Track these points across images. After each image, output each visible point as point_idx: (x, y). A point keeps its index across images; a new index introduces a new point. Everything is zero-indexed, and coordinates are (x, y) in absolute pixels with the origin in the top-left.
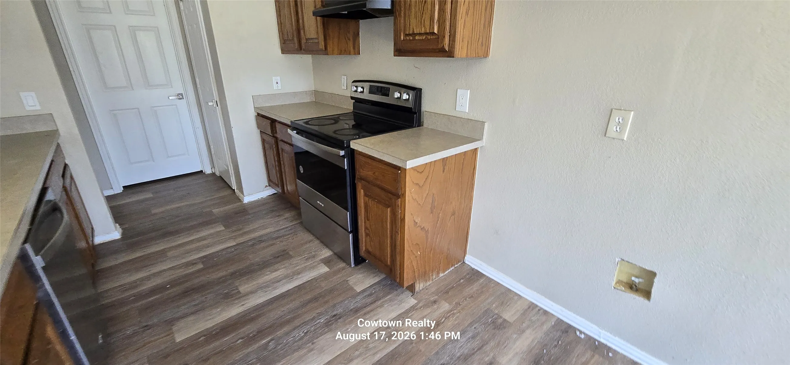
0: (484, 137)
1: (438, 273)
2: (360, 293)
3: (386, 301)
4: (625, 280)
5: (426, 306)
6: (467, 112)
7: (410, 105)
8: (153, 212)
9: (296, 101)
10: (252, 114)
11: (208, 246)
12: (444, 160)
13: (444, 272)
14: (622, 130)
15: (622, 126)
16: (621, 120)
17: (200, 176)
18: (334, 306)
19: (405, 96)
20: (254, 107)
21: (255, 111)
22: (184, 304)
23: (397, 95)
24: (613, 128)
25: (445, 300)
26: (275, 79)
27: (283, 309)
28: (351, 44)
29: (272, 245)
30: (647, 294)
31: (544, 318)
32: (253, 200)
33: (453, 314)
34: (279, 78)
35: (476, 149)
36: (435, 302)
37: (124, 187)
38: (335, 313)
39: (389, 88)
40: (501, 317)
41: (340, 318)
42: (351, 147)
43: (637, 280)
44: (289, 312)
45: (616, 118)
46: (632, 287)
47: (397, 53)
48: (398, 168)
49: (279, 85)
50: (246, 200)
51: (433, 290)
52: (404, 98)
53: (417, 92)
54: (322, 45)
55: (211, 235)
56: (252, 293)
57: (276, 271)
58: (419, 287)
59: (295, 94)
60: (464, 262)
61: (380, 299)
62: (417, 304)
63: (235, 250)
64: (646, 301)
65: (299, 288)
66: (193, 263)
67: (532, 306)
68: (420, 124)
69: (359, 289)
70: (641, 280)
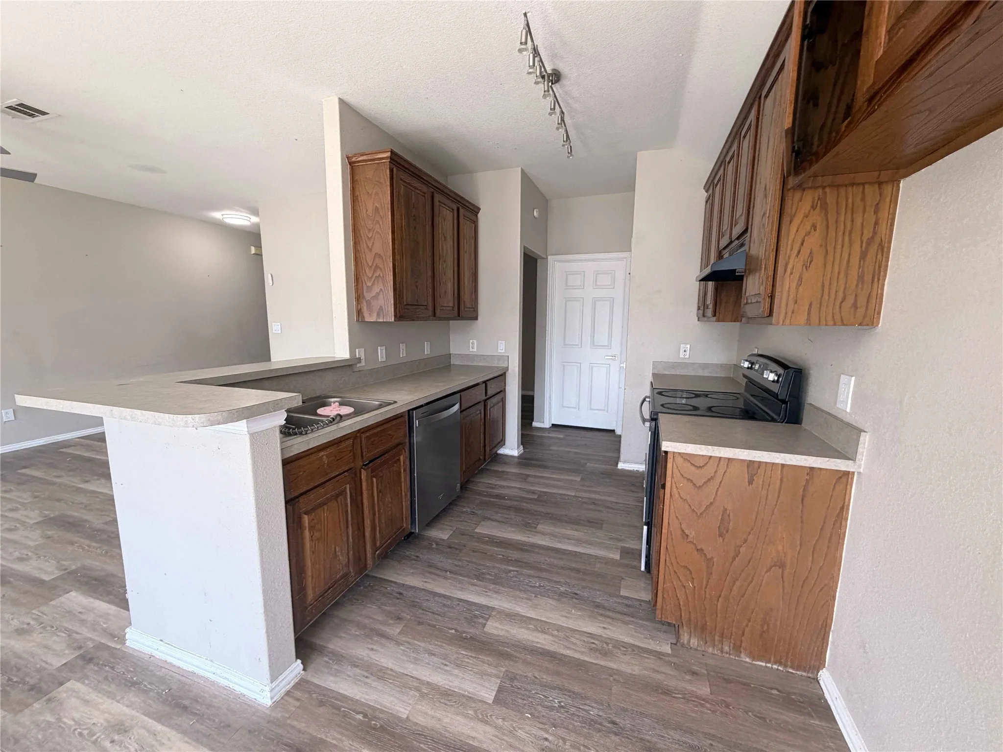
1: (737, 650)
2: (622, 596)
3: (636, 623)
5: (677, 667)
6: (848, 410)
7: (777, 389)
8: (551, 448)
9: (706, 373)
11: (555, 486)
13: (753, 657)
17: (610, 434)
18: (584, 587)
19: (773, 377)
20: (653, 373)
22: (501, 513)
23: (766, 374)
25: (712, 685)
26: (684, 347)
27: (547, 559)
29: (599, 511)
32: (627, 468)
33: (702, 705)
34: (688, 346)
36: (695, 673)
37: (552, 424)
38: (578, 592)
41: (577, 599)
44: (548, 564)
49: (687, 353)
50: (621, 466)
51: (711, 662)
52: (772, 379)
53: (789, 372)
55: (567, 480)
56: (543, 534)
57: (576, 530)
58: (689, 641)
60: (816, 679)
61: (632, 617)
62: (668, 655)
63: (568, 499)
65: (576, 554)
66: (533, 492)
69: (623, 593)
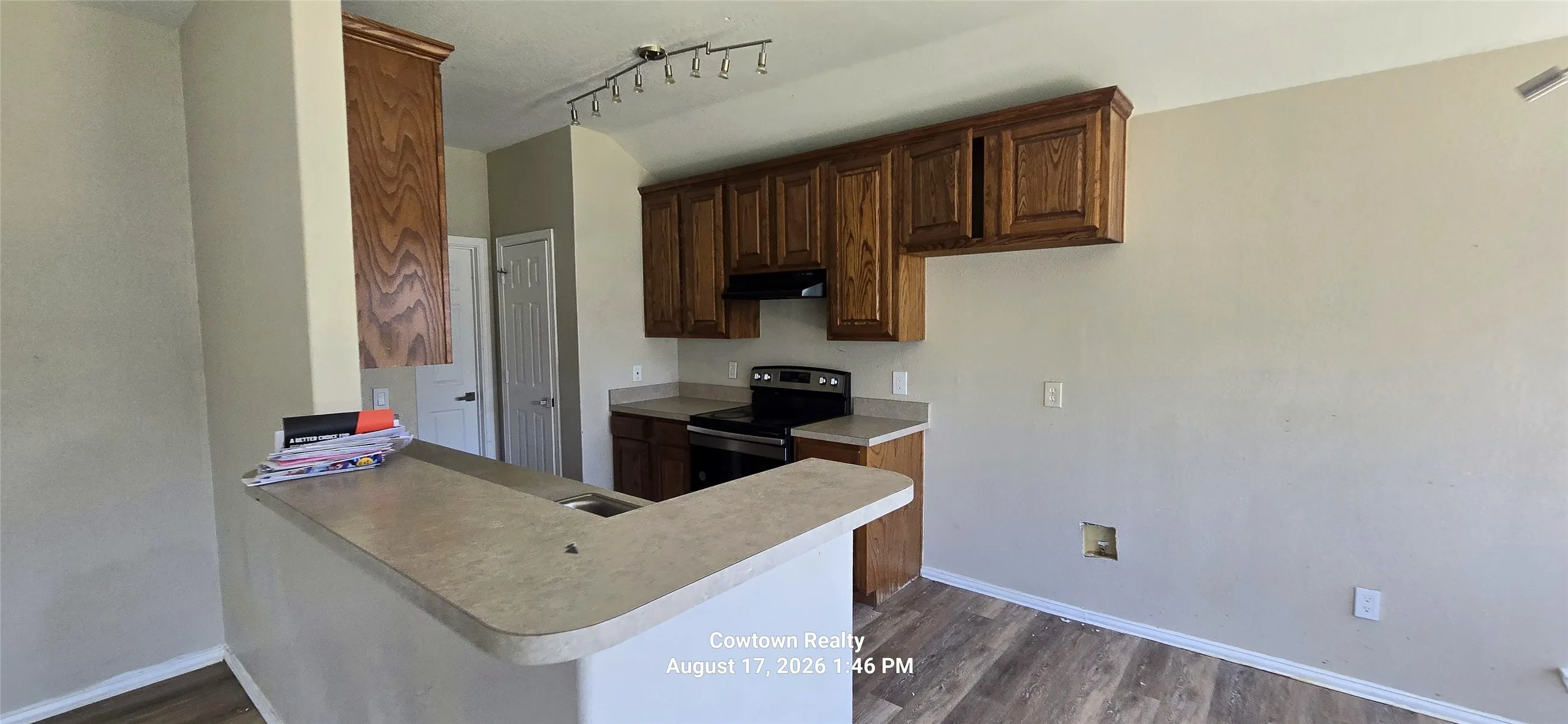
0: (929, 419)
1: (896, 586)
4: (1093, 550)
5: (894, 616)
6: (907, 394)
7: (840, 390)
9: (658, 396)
10: (606, 414)
12: (895, 441)
13: (901, 586)
14: (1056, 401)
15: (1055, 395)
16: (1053, 391)
19: (833, 382)
20: (610, 405)
21: (610, 410)
23: (822, 380)
24: (1049, 398)
25: (914, 609)
26: (637, 368)
28: (751, 325)
30: (1114, 556)
31: (1025, 612)
33: (928, 619)
34: (640, 367)
35: (921, 432)
36: (902, 612)
39: (810, 374)
40: (980, 616)
42: (792, 435)
43: (1103, 544)
45: (1050, 390)
46: (1101, 552)
47: (831, 338)
48: (857, 448)
49: (640, 375)
51: (895, 602)
52: (832, 383)
53: (846, 376)
54: (723, 328)
58: (880, 598)
59: (657, 387)
60: (920, 577)
64: (1114, 561)
67: (1009, 605)
68: (850, 412)
70: (1106, 543)
